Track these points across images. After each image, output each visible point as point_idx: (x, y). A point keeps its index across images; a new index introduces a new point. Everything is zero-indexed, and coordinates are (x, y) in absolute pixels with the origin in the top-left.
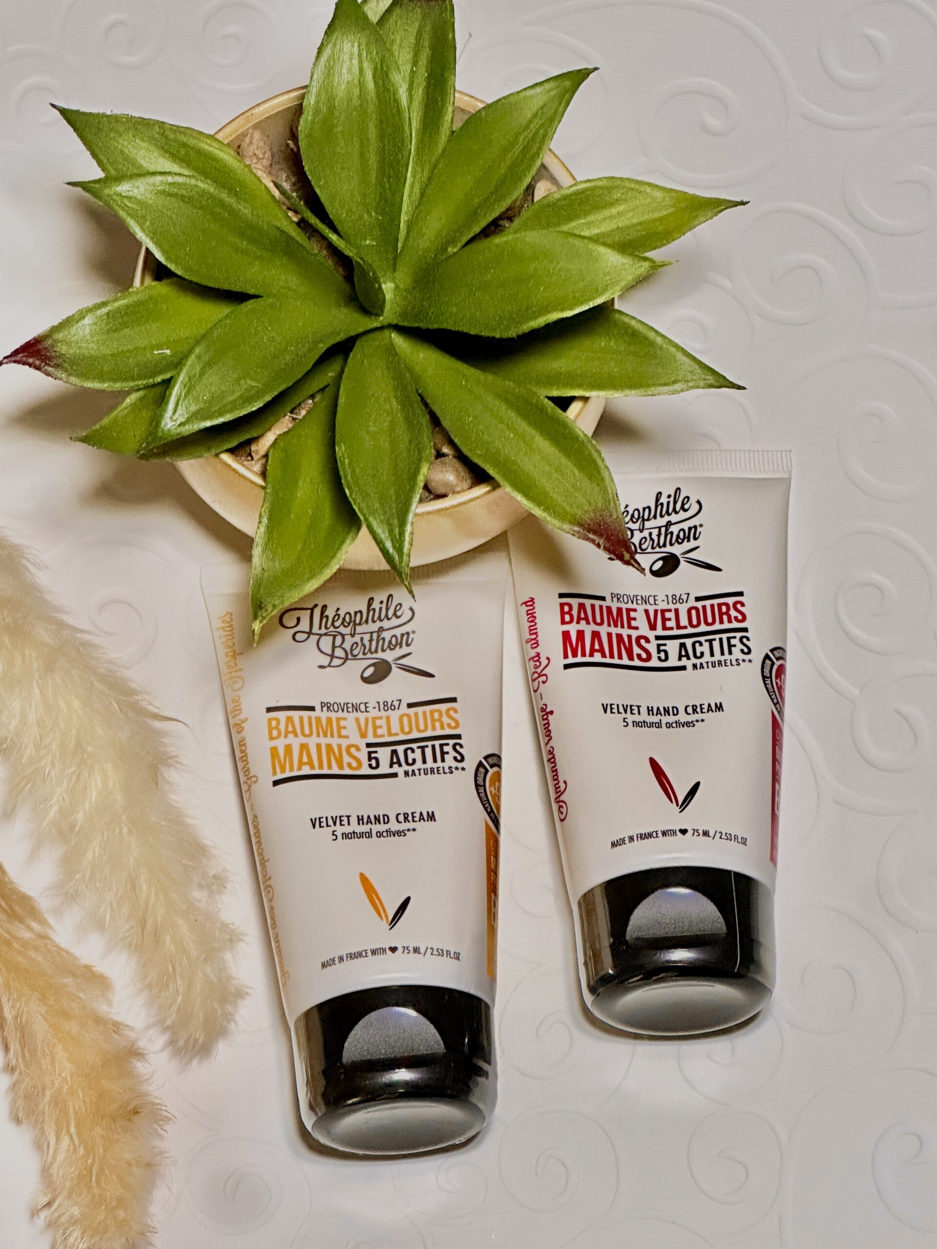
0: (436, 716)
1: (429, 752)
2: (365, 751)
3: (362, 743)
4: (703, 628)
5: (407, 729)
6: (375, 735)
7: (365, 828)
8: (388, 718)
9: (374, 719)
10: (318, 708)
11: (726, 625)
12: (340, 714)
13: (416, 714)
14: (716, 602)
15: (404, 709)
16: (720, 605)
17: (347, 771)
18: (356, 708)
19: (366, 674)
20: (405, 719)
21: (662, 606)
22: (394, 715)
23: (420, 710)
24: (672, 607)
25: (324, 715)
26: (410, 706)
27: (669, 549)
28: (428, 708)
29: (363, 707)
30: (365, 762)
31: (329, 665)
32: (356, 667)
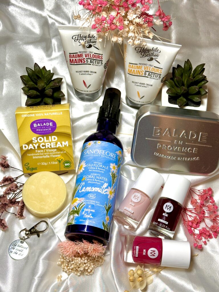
0: (158, 70)
1: (155, 76)
2: (144, 72)
3: (144, 71)
4: (95, 58)
5: (152, 70)
6: (147, 70)
7: (140, 85)
8: (150, 67)
9: (148, 67)
10: (138, 64)
11: (99, 59)
12: (142, 65)
13: (155, 69)
14: (98, 55)
15: (153, 67)
16: (98, 56)
17: (140, 75)
18: (145, 64)
19: (149, 59)
20: (153, 69)
21: (88, 53)
22: (151, 67)
23: (156, 68)
24: (90, 54)
25: (139, 65)
26: (154, 67)
27: (90, 43)
28: (157, 68)
29: (146, 65)
30: (144, 74)
31: (142, 57)
32: (147, 58)
